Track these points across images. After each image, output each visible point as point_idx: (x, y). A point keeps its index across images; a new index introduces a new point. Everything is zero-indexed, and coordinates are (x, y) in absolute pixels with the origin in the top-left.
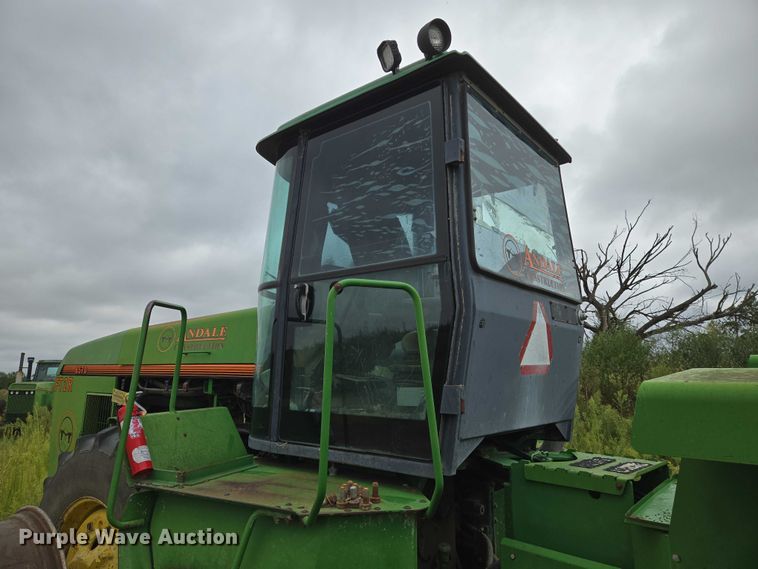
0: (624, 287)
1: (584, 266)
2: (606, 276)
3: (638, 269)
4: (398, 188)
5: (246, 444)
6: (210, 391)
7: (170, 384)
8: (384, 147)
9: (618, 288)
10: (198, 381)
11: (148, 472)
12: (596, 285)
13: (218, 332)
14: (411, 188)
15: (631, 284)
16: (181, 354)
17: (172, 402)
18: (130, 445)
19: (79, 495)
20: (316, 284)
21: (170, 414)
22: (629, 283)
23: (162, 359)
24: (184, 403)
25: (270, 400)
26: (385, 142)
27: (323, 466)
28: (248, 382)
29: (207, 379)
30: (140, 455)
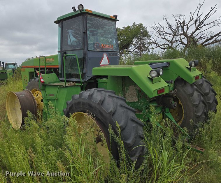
0: (197, 29)
1: (184, 22)
2: (192, 25)
3: (202, 22)
4: (77, 35)
5: (59, 79)
6: (52, 71)
7: (45, 69)
8: (75, 27)
9: (195, 29)
10: (50, 69)
11: (44, 82)
12: (188, 28)
13: (52, 59)
14: (79, 36)
15: (199, 28)
16: (46, 64)
17: (46, 73)
18: (40, 79)
19: (33, 88)
20: (66, 52)
21: (46, 74)
22: (199, 27)
23: (43, 65)
24: (47, 73)
25: (62, 72)
26: (75, 26)
27: (65, 81)
28: (58, 68)
29: (52, 68)
30: (42, 80)
